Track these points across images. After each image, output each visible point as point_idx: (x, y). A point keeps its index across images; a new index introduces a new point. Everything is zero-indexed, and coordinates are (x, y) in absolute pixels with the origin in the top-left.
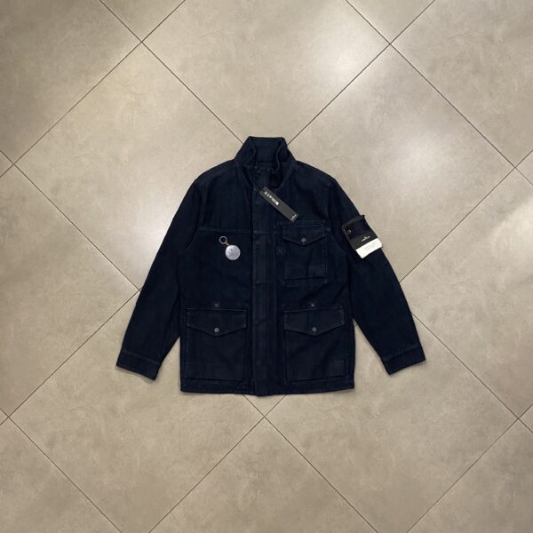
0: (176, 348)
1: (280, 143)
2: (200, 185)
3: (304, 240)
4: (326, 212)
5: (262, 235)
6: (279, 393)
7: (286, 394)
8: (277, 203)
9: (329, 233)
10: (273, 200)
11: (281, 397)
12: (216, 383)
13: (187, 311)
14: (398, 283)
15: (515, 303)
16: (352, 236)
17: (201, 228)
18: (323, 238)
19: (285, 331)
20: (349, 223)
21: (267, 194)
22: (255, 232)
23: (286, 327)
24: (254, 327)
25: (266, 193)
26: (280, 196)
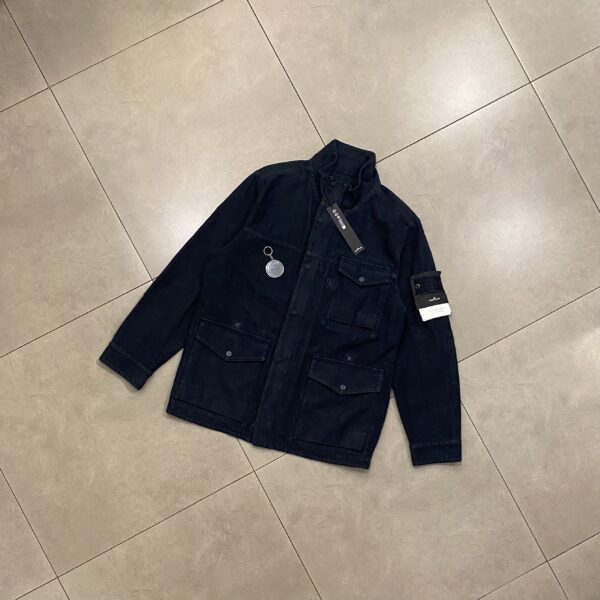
0: (175, 361)
1: (368, 158)
2: (262, 178)
3: (362, 279)
4: (398, 254)
5: (315, 258)
6: (280, 450)
7: (288, 452)
8: (344, 227)
9: (394, 280)
10: (341, 222)
11: (280, 454)
12: (210, 415)
13: (201, 320)
14: (456, 363)
15: (583, 427)
16: (419, 291)
17: (246, 229)
18: (386, 284)
19: (308, 378)
20: (421, 275)
21: (335, 213)
22: (308, 252)
23: (311, 375)
24: (273, 363)
25: (334, 211)
26: (349, 219)
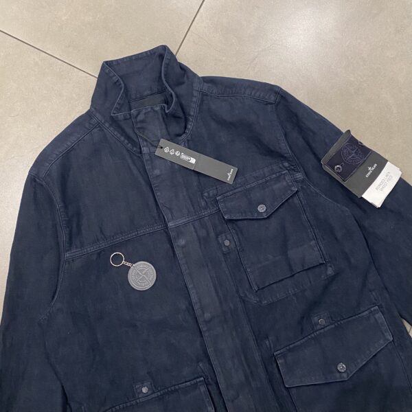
1: (161, 57)
3: (262, 209)
5: (185, 225)
8: (193, 161)
10: (184, 157)
16: (345, 174)
19: (288, 390)
20: (332, 151)
21: (172, 152)
22: (170, 224)
23: (290, 382)
24: (228, 404)
25: (166, 150)
